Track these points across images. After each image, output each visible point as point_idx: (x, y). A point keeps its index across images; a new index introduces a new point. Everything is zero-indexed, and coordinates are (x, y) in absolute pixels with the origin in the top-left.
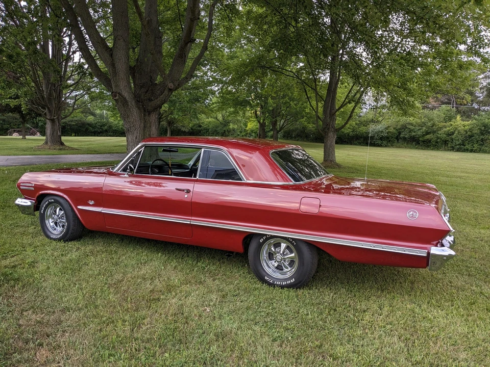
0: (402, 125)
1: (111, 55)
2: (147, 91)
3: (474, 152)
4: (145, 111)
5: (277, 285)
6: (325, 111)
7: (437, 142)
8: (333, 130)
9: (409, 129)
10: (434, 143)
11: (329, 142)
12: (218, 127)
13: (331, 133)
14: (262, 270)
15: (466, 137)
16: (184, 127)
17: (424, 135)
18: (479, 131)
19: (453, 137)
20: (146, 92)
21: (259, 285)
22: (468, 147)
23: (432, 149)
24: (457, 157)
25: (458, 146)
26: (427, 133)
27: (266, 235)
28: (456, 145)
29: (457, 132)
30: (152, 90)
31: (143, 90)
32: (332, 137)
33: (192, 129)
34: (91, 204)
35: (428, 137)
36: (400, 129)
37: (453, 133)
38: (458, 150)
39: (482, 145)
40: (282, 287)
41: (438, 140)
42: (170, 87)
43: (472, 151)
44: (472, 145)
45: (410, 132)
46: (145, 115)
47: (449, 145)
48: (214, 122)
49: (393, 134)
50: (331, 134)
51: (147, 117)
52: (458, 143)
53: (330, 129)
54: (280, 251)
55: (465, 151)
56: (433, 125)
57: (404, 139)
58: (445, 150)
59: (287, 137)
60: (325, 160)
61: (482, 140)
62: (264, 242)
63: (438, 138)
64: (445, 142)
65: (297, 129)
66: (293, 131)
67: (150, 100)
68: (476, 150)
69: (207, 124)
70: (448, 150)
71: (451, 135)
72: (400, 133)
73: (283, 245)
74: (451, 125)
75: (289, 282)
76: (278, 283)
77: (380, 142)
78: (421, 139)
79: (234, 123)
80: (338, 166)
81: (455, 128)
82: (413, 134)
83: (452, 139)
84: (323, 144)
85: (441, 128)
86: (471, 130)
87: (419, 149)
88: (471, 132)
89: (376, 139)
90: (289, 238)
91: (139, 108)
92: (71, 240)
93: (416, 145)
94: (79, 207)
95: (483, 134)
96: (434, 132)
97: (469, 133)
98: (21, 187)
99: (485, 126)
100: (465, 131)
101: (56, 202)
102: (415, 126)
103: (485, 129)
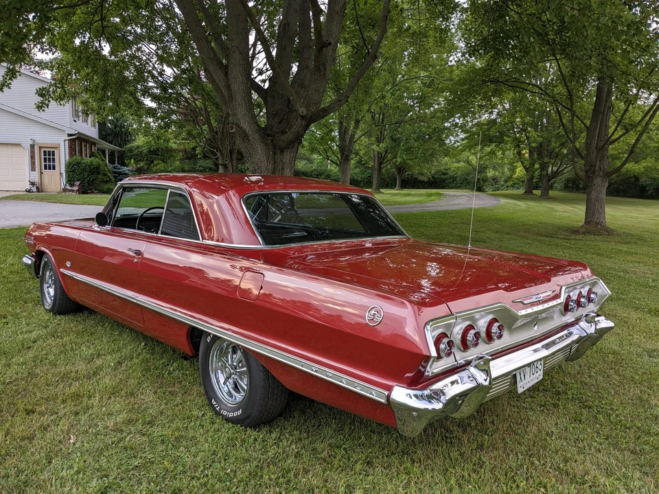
1: (226, 74)
2: (282, 120)
4: (275, 147)
5: (223, 416)
8: (601, 174)
11: (594, 194)
12: (470, 174)
13: (599, 179)
16: (422, 175)
20: (280, 122)
30: (287, 119)
31: (277, 119)
32: (600, 185)
33: (433, 177)
34: (68, 266)
42: (301, 114)
46: (275, 154)
48: (464, 167)
50: (598, 181)
51: (278, 156)
53: (596, 173)
60: (587, 222)
67: (284, 132)
69: (454, 171)
75: (235, 414)
76: (225, 413)
79: (494, 168)
80: (607, 231)
84: (585, 196)
98: (26, 241)
101: (48, 261)
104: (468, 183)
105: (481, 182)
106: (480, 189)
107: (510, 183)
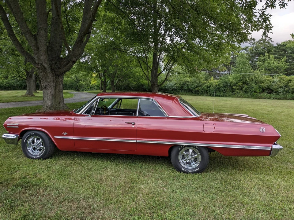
0: (183, 82)
1: (36, 40)
3: (221, 96)
4: (56, 75)
5: (189, 172)
6: (152, 75)
7: (202, 92)
8: (157, 86)
9: (187, 84)
10: (200, 92)
12: (73, 83)
13: (156, 88)
14: (180, 165)
15: (216, 89)
17: (195, 88)
18: (223, 85)
19: (210, 88)
20: (56, 63)
21: (178, 173)
22: (218, 94)
23: (200, 95)
24: (214, 99)
25: (213, 94)
26: (197, 87)
27: (182, 145)
28: (212, 93)
29: (212, 86)
32: (156, 90)
34: (65, 134)
35: (197, 89)
36: (182, 84)
37: (210, 87)
38: (213, 96)
39: (225, 93)
40: (193, 173)
41: (203, 91)
42: (74, 61)
43: (220, 96)
44: (220, 93)
45: (188, 86)
46: (56, 77)
47: (208, 93)
48: (70, 80)
49: (179, 87)
51: (57, 79)
52: (213, 92)
53: (155, 85)
54: (189, 154)
55: (216, 96)
56: (200, 82)
57: (185, 90)
58: (206, 96)
59: (118, 90)
61: (225, 90)
62: (181, 149)
63: (202, 89)
64: (206, 92)
65: (124, 85)
66: (122, 86)
68: (222, 95)
70: (208, 96)
71: (209, 88)
72: (182, 87)
73: (191, 151)
74: (209, 82)
75: (196, 170)
77: (172, 92)
78: (193, 90)
79: (83, 81)
81: (211, 84)
82: (190, 87)
83: (210, 90)
85: (203, 84)
87: (193, 95)
88: (219, 86)
89: (170, 90)
90: (196, 146)
91: (53, 73)
92: (48, 158)
93: (191, 93)
94: (55, 137)
95: (225, 87)
96: (200, 86)
97: (218, 86)
98: (8, 127)
99: (226, 83)
100: (216, 85)
101: (36, 134)
102: (190, 83)
103: (226, 84)
104: (73, 87)
105: (79, 87)
106: (78, 90)
107: (89, 87)
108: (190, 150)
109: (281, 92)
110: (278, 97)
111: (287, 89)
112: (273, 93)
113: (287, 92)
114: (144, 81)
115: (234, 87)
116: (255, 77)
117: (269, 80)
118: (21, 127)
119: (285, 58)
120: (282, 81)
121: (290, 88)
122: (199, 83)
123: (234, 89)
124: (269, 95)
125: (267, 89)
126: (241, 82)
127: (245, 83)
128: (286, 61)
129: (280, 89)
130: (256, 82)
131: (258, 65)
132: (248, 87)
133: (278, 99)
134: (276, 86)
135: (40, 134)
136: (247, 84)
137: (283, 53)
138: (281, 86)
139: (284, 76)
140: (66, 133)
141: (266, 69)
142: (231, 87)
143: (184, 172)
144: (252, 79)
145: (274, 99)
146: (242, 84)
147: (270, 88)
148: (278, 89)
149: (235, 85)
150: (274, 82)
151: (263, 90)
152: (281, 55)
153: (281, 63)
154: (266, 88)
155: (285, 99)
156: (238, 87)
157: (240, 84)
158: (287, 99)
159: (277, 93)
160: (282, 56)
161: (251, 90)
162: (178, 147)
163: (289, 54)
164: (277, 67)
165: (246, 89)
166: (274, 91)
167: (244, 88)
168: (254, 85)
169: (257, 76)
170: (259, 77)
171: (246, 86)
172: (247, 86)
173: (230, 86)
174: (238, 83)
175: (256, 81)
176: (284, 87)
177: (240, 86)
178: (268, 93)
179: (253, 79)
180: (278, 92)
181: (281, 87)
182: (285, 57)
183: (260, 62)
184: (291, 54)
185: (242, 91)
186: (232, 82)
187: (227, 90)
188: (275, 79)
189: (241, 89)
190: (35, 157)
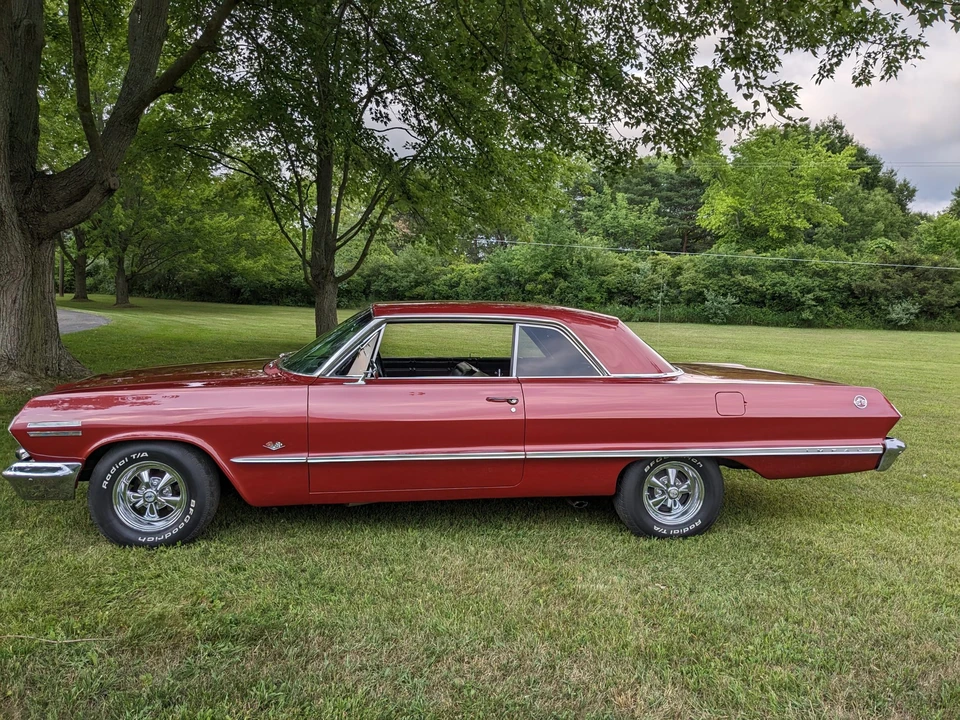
0: (373, 269)
2: (29, 189)
4: (32, 236)
5: (676, 535)
9: (386, 275)
11: (325, 303)
14: (647, 518)
17: (411, 288)
18: (496, 281)
19: (459, 289)
20: (26, 193)
26: (418, 284)
27: (655, 458)
29: (464, 282)
34: (274, 448)
35: (419, 290)
36: (369, 276)
37: (458, 284)
40: (685, 536)
41: (436, 296)
45: (387, 281)
46: (32, 245)
49: (358, 284)
50: (329, 287)
51: (36, 251)
54: (668, 481)
56: (426, 269)
57: (378, 293)
62: (650, 470)
63: (435, 291)
71: (455, 287)
72: (369, 283)
73: (672, 473)
74: (453, 269)
75: (692, 527)
76: (676, 532)
78: (407, 294)
81: (460, 274)
82: (394, 284)
83: (457, 294)
85: (437, 276)
86: (484, 279)
88: (485, 281)
90: (691, 457)
94: (238, 460)
95: (501, 285)
96: (428, 282)
97: (482, 284)
98: (32, 434)
99: (505, 271)
100: (476, 280)
101: (153, 456)
102: (396, 271)
103: (504, 277)
108: (670, 471)
109: (657, 302)
110: (650, 314)
111: (674, 292)
112: (636, 304)
113: (674, 301)
114: (244, 262)
115: (529, 287)
116: (588, 258)
117: (625, 267)
118: (92, 431)
119: (655, 203)
120: (658, 268)
121: (682, 289)
122: (424, 272)
123: (530, 292)
124: (627, 308)
125: (621, 292)
126: (549, 270)
127: (559, 274)
128: (658, 213)
129: (655, 293)
130: (592, 272)
131: (586, 222)
132: (568, 287)
133: (652, 321)
134: (645, 282)
135: (175, 452)
136: (565, 277)
137: (648, 187)
138: (658, 284)
139: (663, 256)
140: (279, 445)
141: (607, 235)
142: (520, 285)
143: (661, 537)
144: (579, 262)
145: (640, 321)
146: (551, 276)
147: (629, 288)
148: (650, 291)
149: (530, 280)
150: (638, 271)
151: (611, 295)
152: (645, 193)
153: (644, 216)
154: (618, 288)
155: (669, 319)
156: (540, 286)
157: (546, 276)
158: (676, 322)
159: (650, 302)
160: (647, 198)
161: (577, 296)
162: (642, 464)
163: (664, 193)
164: (637, 229)
165: (563, 292)
166: (639, 298)
167: (558, 289)
168: (585, 279)
169: (594, 255)
170: (598, 256)
171: (563, 284)
172: (567, 284)
173: (518, 283)
174: (541, 273)
175: (591, 268)
176: (665, 287)
177: (545, 282)
178: (623, 303)
179: (584, 262)
180: (650, 300)
181: (658, 288)
182: (656, 199)
183: (592, 213)
184: (669, 193)
185: (552, 297)
186: (521, 272)
187: (511, 296)
188: (641, 265)
189: (550, 292)
190: (151, 539)
